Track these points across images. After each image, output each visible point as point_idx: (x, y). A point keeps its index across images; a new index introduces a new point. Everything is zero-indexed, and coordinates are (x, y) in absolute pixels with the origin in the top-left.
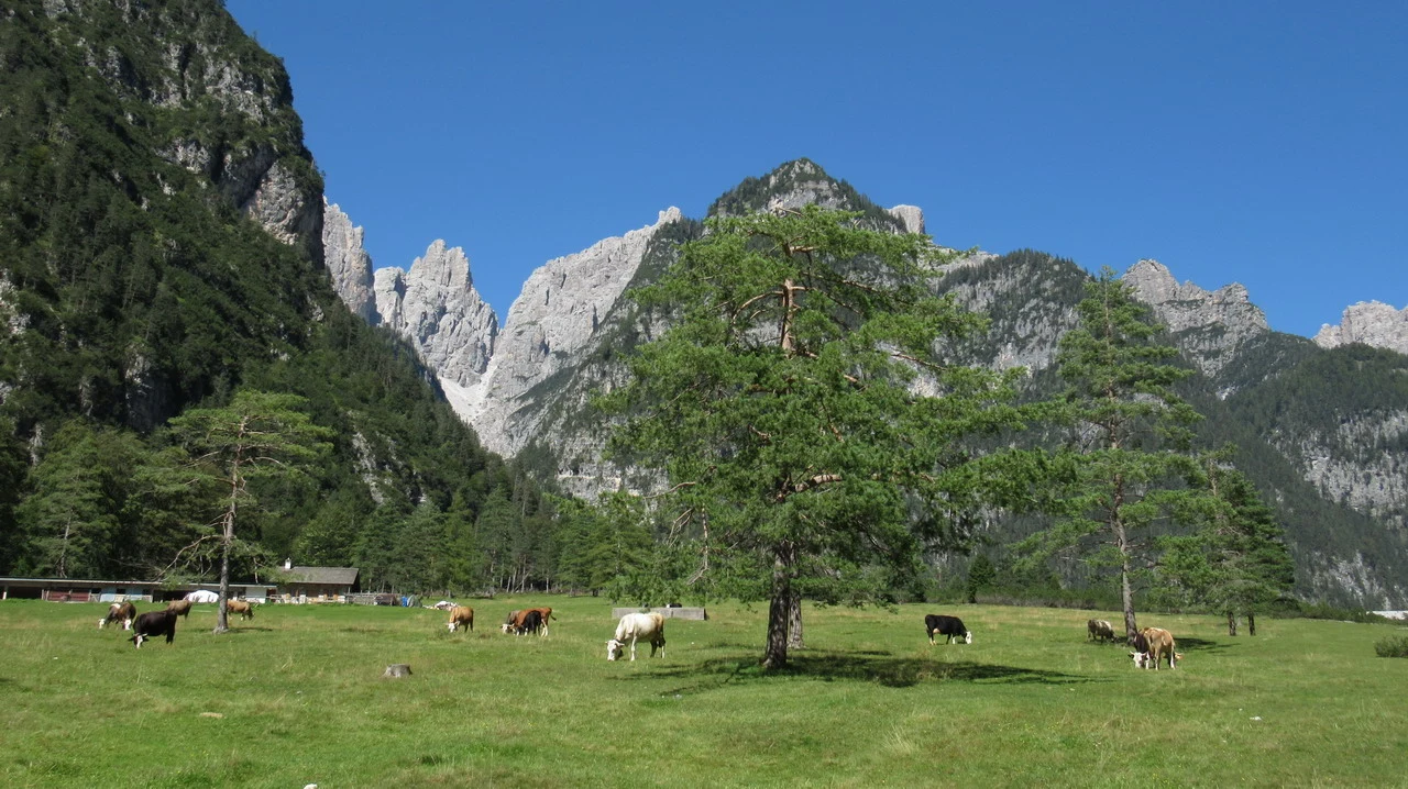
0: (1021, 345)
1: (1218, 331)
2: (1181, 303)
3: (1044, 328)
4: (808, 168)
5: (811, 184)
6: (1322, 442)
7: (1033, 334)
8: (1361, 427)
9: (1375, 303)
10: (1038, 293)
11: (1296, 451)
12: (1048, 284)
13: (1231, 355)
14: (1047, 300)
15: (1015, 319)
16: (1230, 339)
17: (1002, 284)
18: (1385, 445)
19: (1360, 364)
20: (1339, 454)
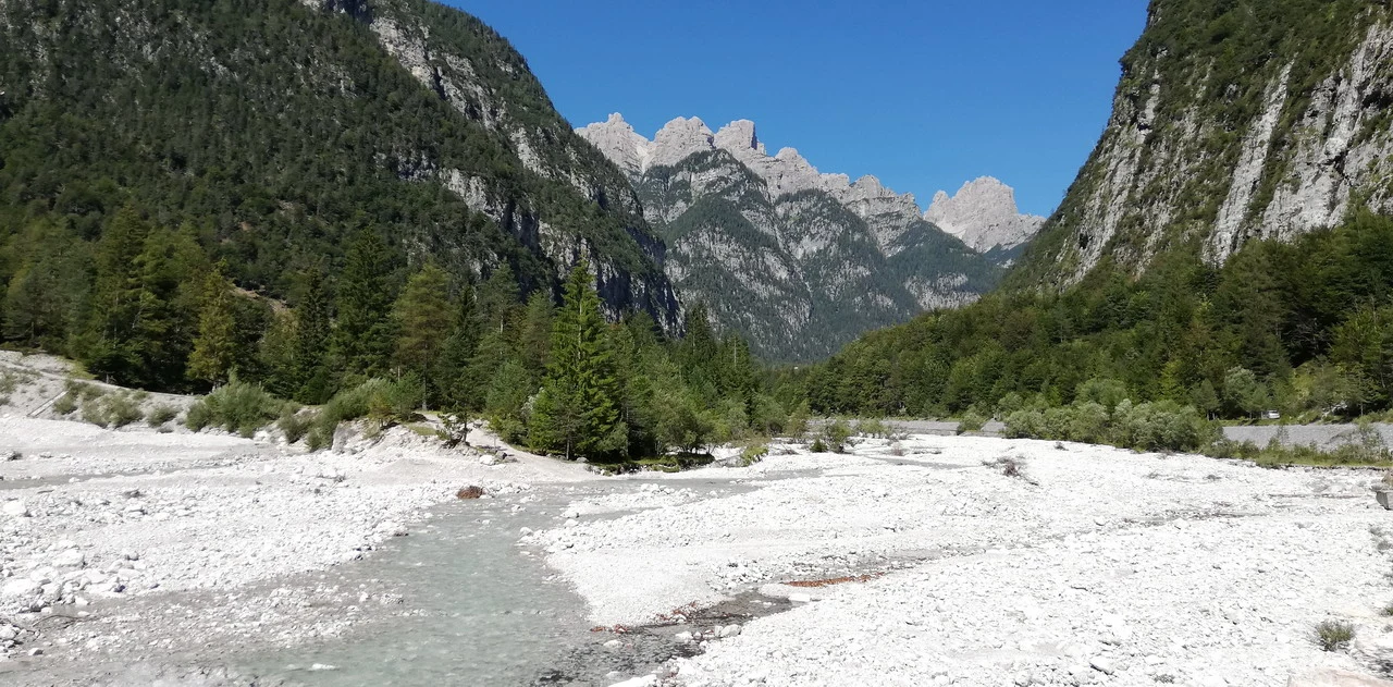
0: (812, 237)
1: (899, 216)
2: (884, 199)
3: (823, 231)
4: (726, 156)
5: (728, 165)
6: (931, 286)
7: (818, 233)
8: (947, 280)
9: (990, 178)
10: (821, 214)
11: (920, 288)
12: (825, 210)
13: (904, 229)
14: (824, 218)
15: (810, 224)
16: (903, 222)
17: (805, 204)
18: (955, 289)
19: (951, 250)
20: (936, 291)
